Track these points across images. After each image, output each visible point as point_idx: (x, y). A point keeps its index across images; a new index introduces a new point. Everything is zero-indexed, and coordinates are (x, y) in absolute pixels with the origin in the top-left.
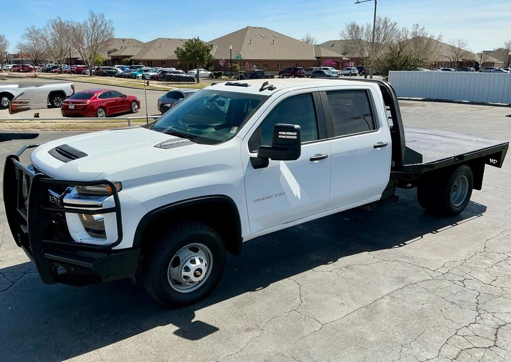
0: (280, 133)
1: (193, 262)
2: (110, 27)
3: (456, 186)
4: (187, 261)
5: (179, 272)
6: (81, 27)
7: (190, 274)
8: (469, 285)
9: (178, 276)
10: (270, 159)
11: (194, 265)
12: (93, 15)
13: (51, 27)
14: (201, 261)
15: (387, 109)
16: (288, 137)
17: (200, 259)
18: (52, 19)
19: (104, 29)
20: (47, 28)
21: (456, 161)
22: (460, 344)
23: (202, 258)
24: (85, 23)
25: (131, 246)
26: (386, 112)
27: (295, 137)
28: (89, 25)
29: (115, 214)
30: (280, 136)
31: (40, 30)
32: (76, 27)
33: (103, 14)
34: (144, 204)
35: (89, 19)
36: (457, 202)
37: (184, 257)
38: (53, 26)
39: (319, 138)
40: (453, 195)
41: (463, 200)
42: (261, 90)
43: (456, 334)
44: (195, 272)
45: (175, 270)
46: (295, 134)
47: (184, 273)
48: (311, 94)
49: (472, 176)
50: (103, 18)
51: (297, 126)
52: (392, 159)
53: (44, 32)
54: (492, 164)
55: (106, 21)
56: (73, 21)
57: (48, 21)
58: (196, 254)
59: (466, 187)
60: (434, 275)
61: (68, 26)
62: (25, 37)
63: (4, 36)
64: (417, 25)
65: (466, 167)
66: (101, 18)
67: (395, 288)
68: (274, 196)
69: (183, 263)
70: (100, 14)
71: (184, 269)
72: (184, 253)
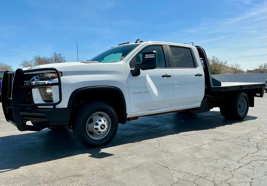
0: (146, 55)
1: (100, 121)
2: (64, 60)
3: (240, 105)
4: (97, 120)
5: (93, 126)
6: (49, 60)
7: (99, 127)
8: (252, 141)
9: (92, 128)
10: (141, 70)
11: (101, 122)
12: (55, 54)
13: (34, 60)
14: (105, 121)
15: (201, 60)
16: (150, 57)
17: (104, 120)
18: (35, 57)
19: (61, 61)
20: (32, 61)
21: (239, 89)
22: (249, 159)
23: (105, 120)
24: (51, 58)
25: (67, 107)
26: (201, 61)
27: (154, 57)
28: (53, 59)
29: (58, 86)
30: (146, 57)
31: (29, 62)
32: (47, 60)
33: (60, 54)
34: (74, 85)
35: (54, 56)
36: (242, 112)
37: (95, 119)
38: (35, 60)
39: (166, 67)
40: (239, 109)
41: (244, 112)
42: (136, 43)
43: (247, 156)
44: (101, 126)
45: (90, 125)
46: (154, 55)
47: (95, 127)
48: (162, 45)
49: (248, 99)
50: (60, 56)
51: (154, 52)
52: (205, 85)
53: (30, 63)
54: (258, 96)
55: (62, 57)
56: (45, 57)
57: (33, 58)
58: (102, 117)
59: (245, 105)
60: (232, 137)
61: (43, 59)
62: (21, 65)
63: (11, 66)
64: (214, 57)
65: (244, 94)
66: (59, 56)
67: (212, 141)
68: (144, 93)
69: (94, 121)
70: (59, 54)
71: (95, 124)
72: (95, 117)
